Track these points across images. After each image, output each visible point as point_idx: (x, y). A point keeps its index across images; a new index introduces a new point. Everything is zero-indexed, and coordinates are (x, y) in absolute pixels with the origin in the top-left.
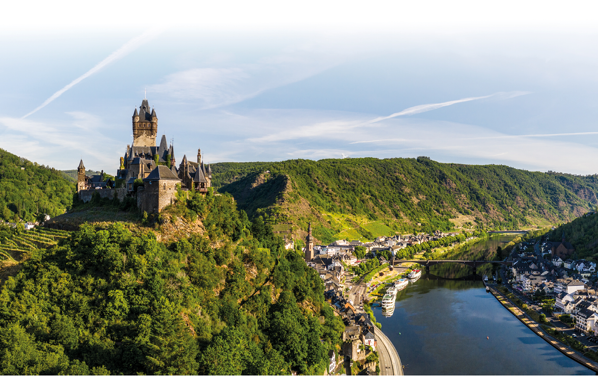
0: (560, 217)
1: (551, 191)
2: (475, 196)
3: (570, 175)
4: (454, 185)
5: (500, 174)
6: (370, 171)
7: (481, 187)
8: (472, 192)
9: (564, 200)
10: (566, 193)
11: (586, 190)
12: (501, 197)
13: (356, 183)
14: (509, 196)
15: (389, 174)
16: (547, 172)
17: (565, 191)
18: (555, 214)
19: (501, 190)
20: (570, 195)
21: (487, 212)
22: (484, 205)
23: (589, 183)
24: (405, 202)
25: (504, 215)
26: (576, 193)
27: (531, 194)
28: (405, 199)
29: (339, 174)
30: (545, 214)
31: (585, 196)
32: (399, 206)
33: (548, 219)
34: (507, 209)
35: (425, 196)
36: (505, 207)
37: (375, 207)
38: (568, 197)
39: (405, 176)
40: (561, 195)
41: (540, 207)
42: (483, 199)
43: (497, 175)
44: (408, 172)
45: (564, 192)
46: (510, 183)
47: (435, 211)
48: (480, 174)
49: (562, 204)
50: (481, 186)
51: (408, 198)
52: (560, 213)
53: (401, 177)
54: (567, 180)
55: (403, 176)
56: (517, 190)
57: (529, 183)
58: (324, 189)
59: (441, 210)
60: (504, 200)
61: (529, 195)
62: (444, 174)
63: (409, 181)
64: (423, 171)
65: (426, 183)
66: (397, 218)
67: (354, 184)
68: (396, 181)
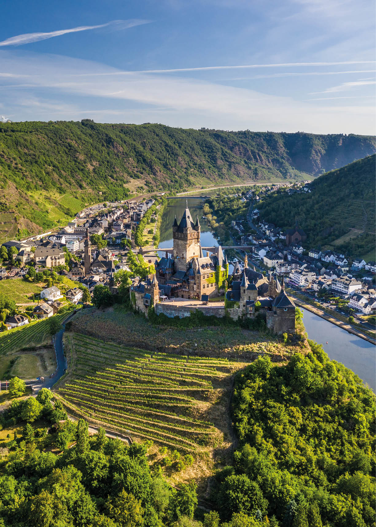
0: (219, 175)
1: (209, 150)
2: (141, 159)
3: (222, 132)
4: (121, 149)
5: (160, 135)
6: (43, 139)
7: (144, 149)
8: (138, 154)
9: (221, 158)
10: (223, 152)
11: (241, 147)
12: (164, 158)
13: (36, 154)
14: (171, 156)
15: (61, 140)
16: (200, 129)
17: (222, 149)
18: (215, 172)
19: (163, 150)
20: (227, 153)
21: (155, 174)
22: (151, 167)
23: (242, 139)
24: (82, 170)
25: (169, 176)
26: (232, 151)
27: (190, 154)
28: (82, 167)
29: (17, 145)
30: (205, 173)
31: (240, 153)
32: (80, 175)
33: (209, 179)
34: (172, 170)
35: (97, 163)
36: (170, 169)
37: (60, 180)
38: (225, 155)
39: (76, 142)
40: (218, 153)
41: (201, 167)
42: (150, 162)
43: (157, 135)
44: (78, 138)
45: (220, 150)
46: (170, 143)
47: (110, 178)
48: (142, 135)
49: (220, 162)
50: (144, 147)
51: (83, 166)
52: (219, 171)
53: (73, 143)
54: (222, 137)
55: (75, 142)
56: (177, 150)
57: (187, 142)
58: (13, 165)
59: (115, 176)
60: (168, 161)
61: (189, 154)
62: (110, 138)
63: (80, 147)
64: (90, 135)
65: (96, 148)
66: (81, 189)
67: (34, 155)
68: (69, 148)
